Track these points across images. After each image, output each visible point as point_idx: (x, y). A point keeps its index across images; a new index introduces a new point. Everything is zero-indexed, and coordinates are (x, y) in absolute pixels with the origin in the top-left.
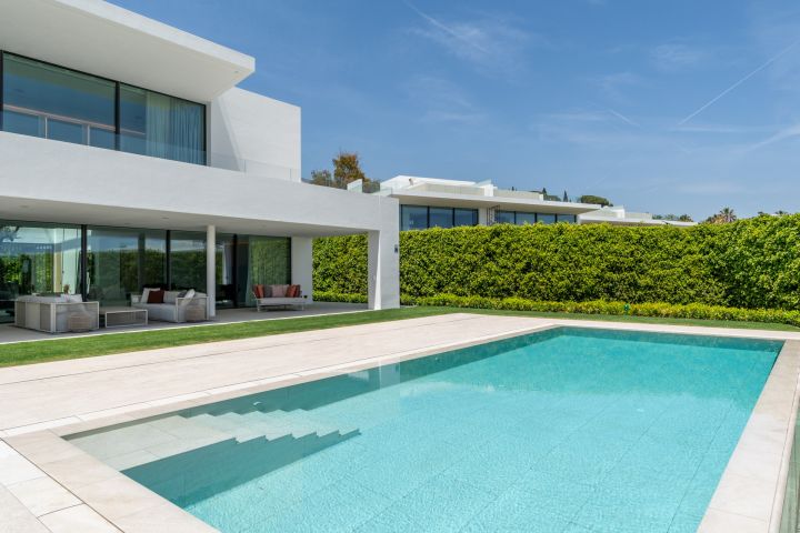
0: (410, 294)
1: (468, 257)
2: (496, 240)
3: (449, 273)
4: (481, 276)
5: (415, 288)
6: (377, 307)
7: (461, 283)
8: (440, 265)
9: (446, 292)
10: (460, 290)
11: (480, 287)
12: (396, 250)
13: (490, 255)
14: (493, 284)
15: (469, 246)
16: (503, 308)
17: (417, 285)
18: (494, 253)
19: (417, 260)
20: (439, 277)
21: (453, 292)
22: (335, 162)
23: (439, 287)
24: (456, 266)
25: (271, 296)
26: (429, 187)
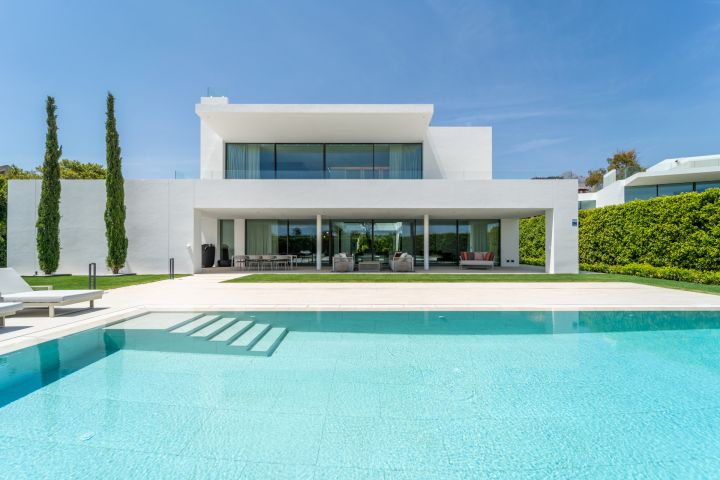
0: (605, 262)
1: (667, 227)
2: (709, 206)
3: (645, 244)
4: (686, 247)
5: (611, 257)
6: (552, 271)
7: (660, 253)
8: (634, 236)
9: (643, 262)
10: (657, 260)
11: (684, 257)
12: (574, 224)
13: (699, 224)
14: (703, 256)
15: (669, 215)
16: (709, 282)
17: (613, 255)
18: (707, 221)
19: (611, 233)
20: (633, 247)
21: (650, 262)
22: (609, 160)
23: (634, 257)
24: (653, 236)
25: (473, 259)
26: (694, 164)
